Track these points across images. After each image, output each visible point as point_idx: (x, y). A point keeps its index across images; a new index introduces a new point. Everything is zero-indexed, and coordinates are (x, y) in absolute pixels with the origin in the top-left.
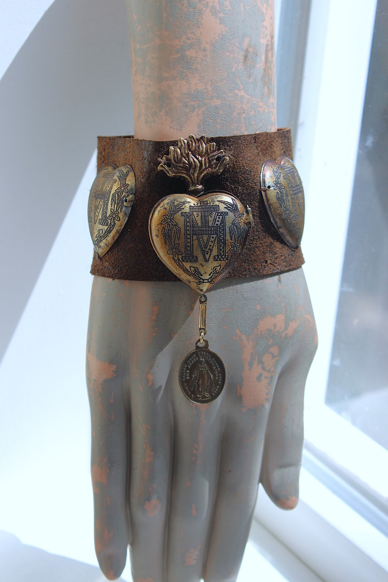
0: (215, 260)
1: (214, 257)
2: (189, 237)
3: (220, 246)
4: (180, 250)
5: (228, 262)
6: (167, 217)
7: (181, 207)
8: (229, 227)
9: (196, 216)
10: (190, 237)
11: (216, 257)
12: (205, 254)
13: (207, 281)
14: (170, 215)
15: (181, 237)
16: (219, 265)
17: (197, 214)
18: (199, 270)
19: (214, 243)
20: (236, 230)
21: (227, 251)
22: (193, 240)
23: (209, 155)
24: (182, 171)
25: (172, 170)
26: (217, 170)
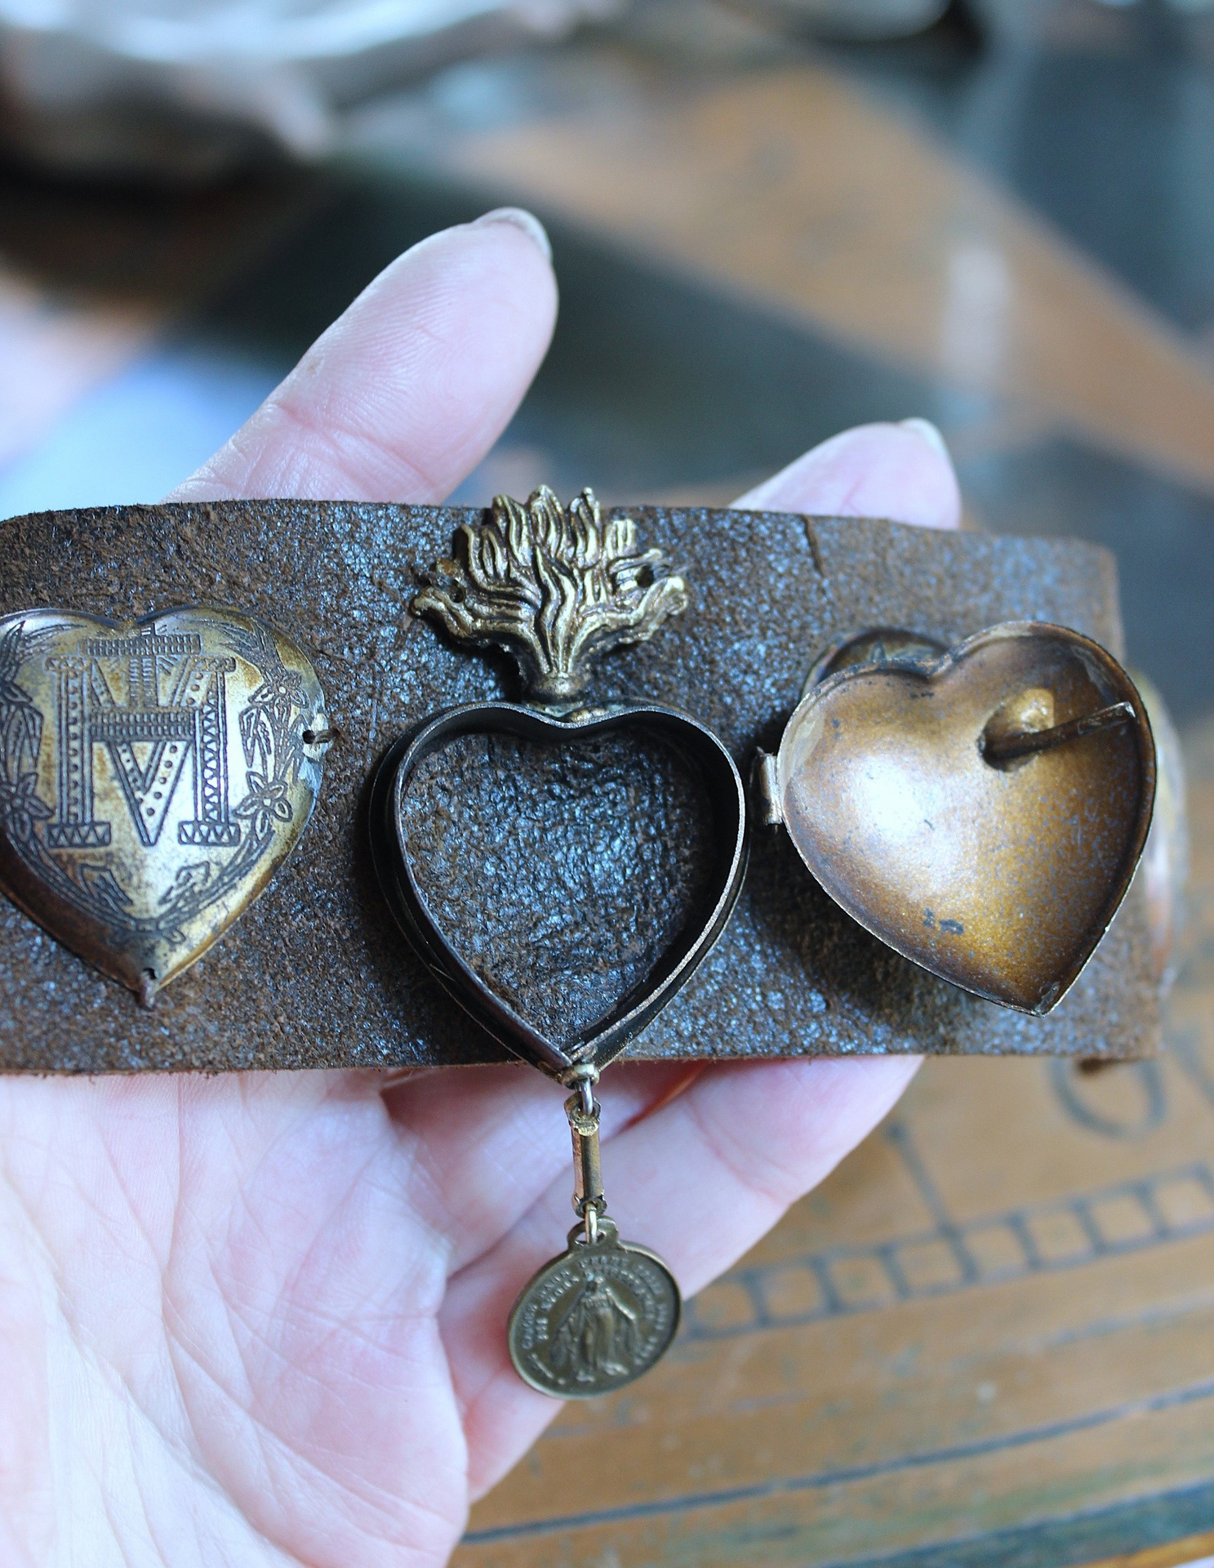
23: (610, 563)
24: (509, 612)
25: (470, 610)
26: (639, 622)
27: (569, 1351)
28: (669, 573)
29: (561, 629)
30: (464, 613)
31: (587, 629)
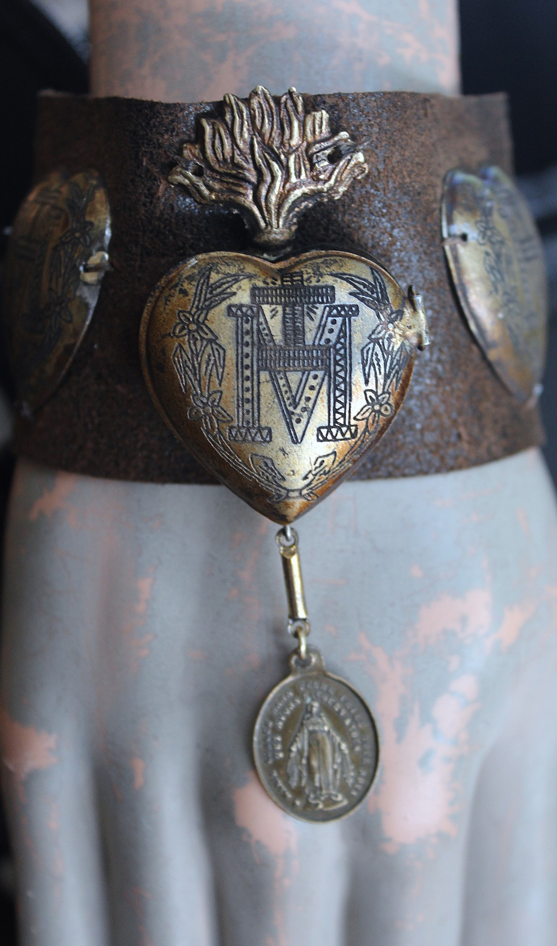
0: (321, 438)
1: (319, 429)
2: (247, 373)
3: (336, 400)
4: (222, 409)
5: (356, 443)
6: (188, 315)
7: (229, 290)
8: (361, 348)
9: (268, 315)
10: (252, 373)
11: (324, 431)
12: (294, 422)
13: (296, 494)
14: (195, 313)
15: (225, 374)
16: (330, 451)
17: (271, 312)
18: (276, 466)
19: (319, 392)
20: (380, 357)
21: (353, 415)
22: (259, 383)
23: (309, 146)
24: (233, 187)
25: (207, 186)
26: (331, 188)
28: (353, 150)
29: (273, 198)
30: (203, 188)
31: (292, 197)
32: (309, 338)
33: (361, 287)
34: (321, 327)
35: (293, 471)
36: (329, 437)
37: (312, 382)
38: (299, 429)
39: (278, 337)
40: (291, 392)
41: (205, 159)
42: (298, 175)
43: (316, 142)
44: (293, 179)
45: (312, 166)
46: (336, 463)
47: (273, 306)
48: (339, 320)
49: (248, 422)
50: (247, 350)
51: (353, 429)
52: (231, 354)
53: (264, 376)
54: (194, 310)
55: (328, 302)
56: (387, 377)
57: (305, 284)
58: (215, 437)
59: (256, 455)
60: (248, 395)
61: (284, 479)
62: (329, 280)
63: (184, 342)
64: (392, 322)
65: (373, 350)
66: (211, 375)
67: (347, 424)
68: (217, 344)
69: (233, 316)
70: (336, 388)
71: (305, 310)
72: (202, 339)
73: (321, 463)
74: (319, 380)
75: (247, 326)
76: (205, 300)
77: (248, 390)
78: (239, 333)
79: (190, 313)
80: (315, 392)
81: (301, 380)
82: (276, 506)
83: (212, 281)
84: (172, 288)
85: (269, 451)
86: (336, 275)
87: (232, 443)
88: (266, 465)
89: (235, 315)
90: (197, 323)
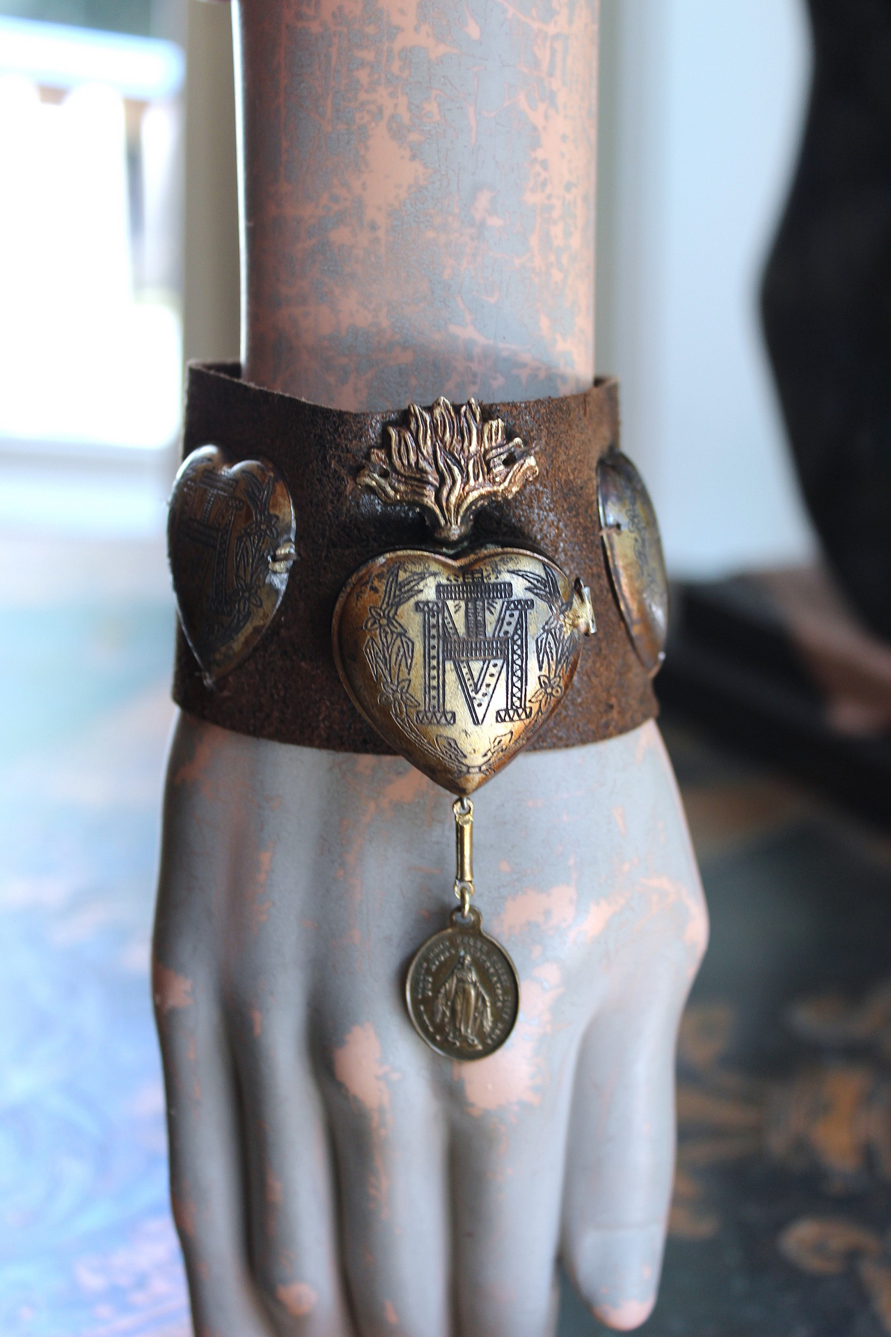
0: (500, 720)
1: (498, 713)
2: (434, 663)
3: (513, 685)
4: (410, 695)
5: (530, 723)
6: (379, 610)
7: (416, 588)
8: (535, 639)
9: (452, 610)
10: (438, 663)
11: (503, 714)
12: (476, 706)
13: (476, 770)
14: (385, 609)
15: (413, 664)
16: (508, 731)
17: (455, 607)
18: (459, 746)
19: (498, 679)
20: (553, 645)
21: (528, 698)
22: (444, 672)
23: (486, 452)
24: (417, 489)
25: (393, 488)
26: (506, 489)
27: (444, 1013)
28: (526, 454)
29: (453, 499)
30: (389, 489)
31: (470, 499)
32: (490, 630)
33: (535, 582)
34: (501, 620)
35: (474, 751)
36: (507, 718)
37: (492, 670)
38: (480, 712)
39: (462, 630)
40: (473, 679)
41: (391, 464)
42: (476, 478)
43: (492, 448)
44: (472, 482)
45: (489, 470)
46: (512, 741)
47: (457, 602)
48: (516, 613)
49: (434, 707)
50: (434, 642)
51: (528, 710)
52: (419, 647)
53: (449, 665)
54: (385, 606)
55: (506, 597)
56: (558, 662)
57: (485, 581)
58: (403, 721)
59: (440, 736)
60: (434, 683)
61: (465, 757)
62: (506, 577)
63: (376, 636)
64: (563, 612)
65: (546, 640)
66: (400, 665)
67: (523, 706)
68: (405, 636)
69: (420, 611)
70: (513, 674)
71: (486, 604)
72: (392, 632)
73: (499, 742)
74: (498, 668)
75: (433, 621)
76: (395, 596)
77: (434, 678)
78: (426, 627)
79: (381, 609)
80: (495, 679)
81: (483, 668)
82: (458, 781)
83: (400, 579)
84: (363, 585)
85: (452, 732)
86: (513, 572)
87: (419, 726)
88: (450, 745)
89: (423, 610)
90: (388, 618)
